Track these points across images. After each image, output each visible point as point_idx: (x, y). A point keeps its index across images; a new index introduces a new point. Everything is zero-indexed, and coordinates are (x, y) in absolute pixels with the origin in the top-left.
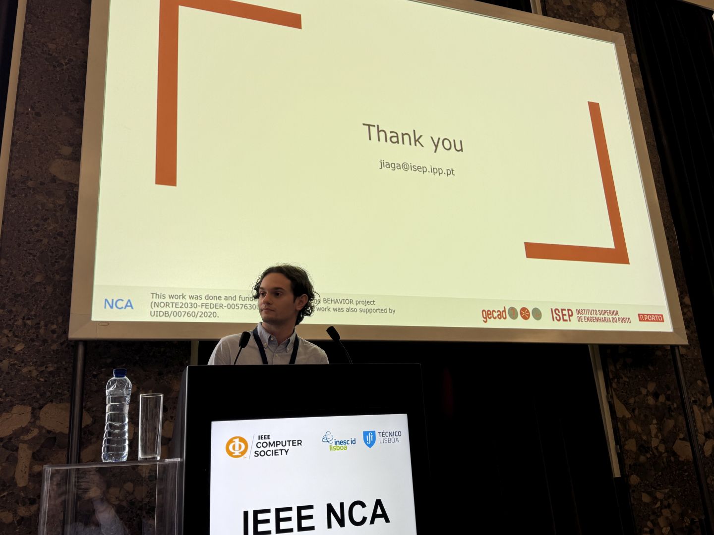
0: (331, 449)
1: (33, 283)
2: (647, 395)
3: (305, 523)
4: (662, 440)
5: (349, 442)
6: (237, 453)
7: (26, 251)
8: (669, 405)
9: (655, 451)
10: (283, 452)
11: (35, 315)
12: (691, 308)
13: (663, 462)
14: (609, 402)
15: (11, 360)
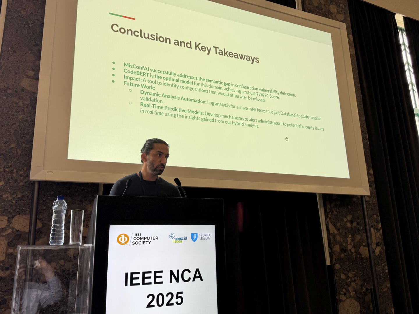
0: (173, 242)
1: (10, 148)
2: (347, 222)
3: (158, 280)
4: (354, 246)
5: (183, 239)
6: (123, 242)
7: (6, 129)
8: (358, 227)
9: (349, 252)
10: (148, 242)
11: (11, 166)
12: (373, 176)
13: (353, 258)
14: (326, 225)
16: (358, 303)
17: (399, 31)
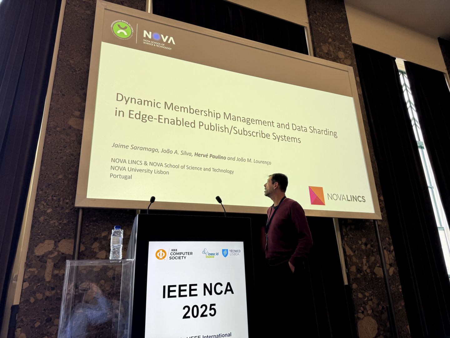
0: (206, 257)
1: (58, 179)
2: (362, 244)
3: (193, 293)
4: (369, 267)
5: (215, 254)
6: (161, 257)
7: (55, 162)
8: (372, 250)
9: (365, 272)
10: (183, 257)
11: (58, 195)
12: (383, 202)
13: (369, 278)
14: (343, 247)
15: (45, 217)
16: (376, 321)
17: (400, 73)
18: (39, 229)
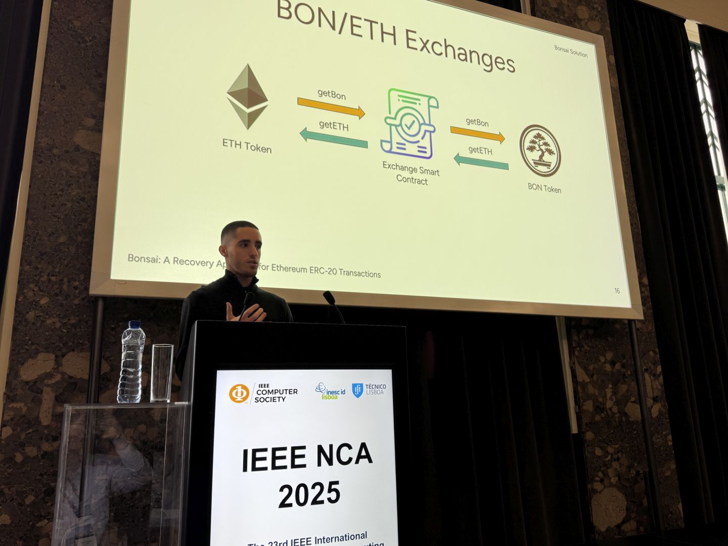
0: (323, 398)
1: (57, 243)
2: (605, 362)
3: (298, 461)
4: (616, 402)
5: (340, 393)
6: (239, 399)
7: (51, 213)
8: (624, 372)
9: (609, 412)
10: (281, 399)
11: (59, 272)
12: (648, 288)
13: (616, 422)
14: (572, 368)
15: (37, 312)
16: (624, 496)
17: (691, 48)
18: (26, 334)
